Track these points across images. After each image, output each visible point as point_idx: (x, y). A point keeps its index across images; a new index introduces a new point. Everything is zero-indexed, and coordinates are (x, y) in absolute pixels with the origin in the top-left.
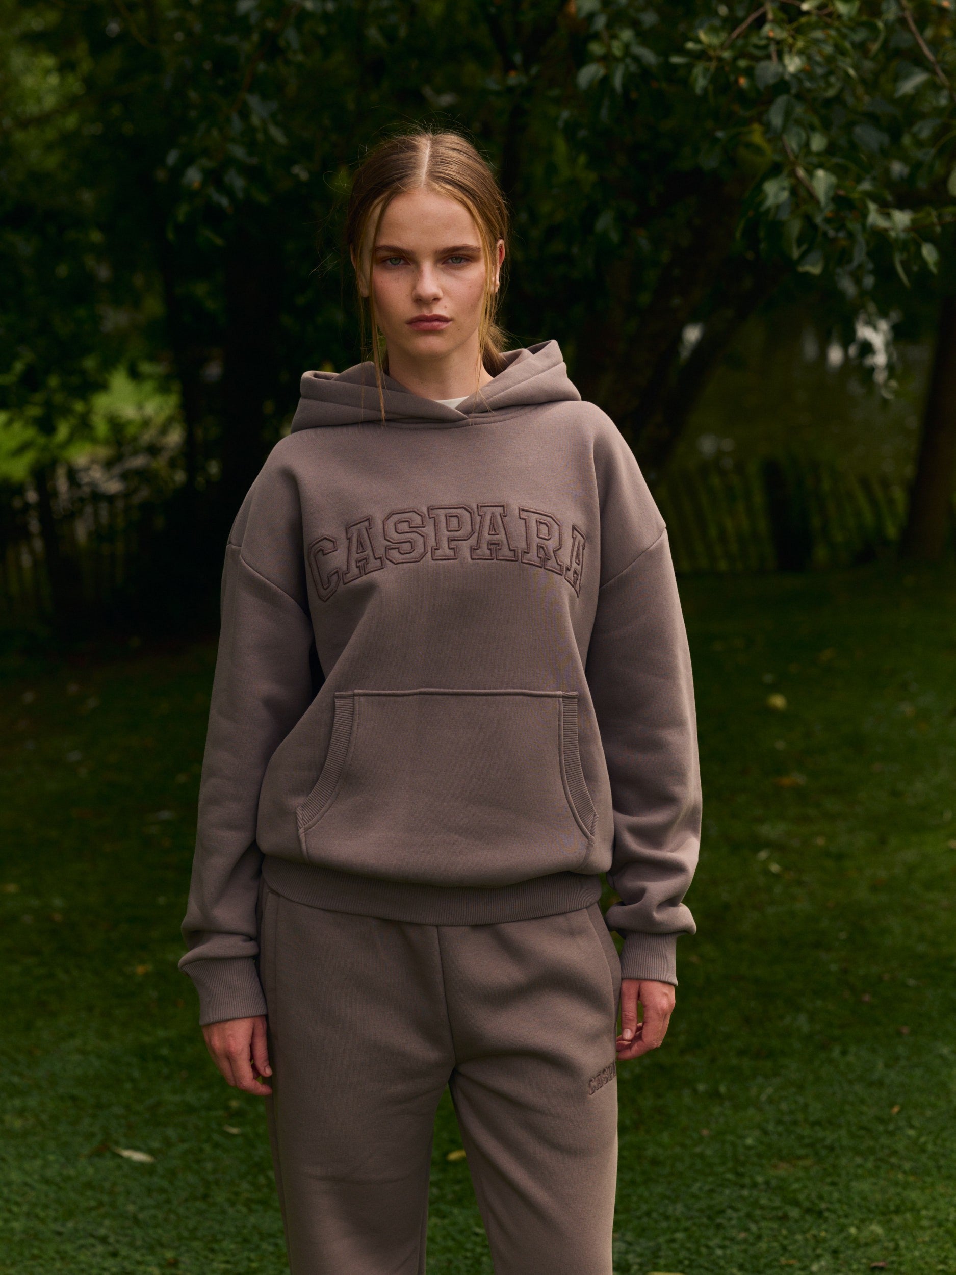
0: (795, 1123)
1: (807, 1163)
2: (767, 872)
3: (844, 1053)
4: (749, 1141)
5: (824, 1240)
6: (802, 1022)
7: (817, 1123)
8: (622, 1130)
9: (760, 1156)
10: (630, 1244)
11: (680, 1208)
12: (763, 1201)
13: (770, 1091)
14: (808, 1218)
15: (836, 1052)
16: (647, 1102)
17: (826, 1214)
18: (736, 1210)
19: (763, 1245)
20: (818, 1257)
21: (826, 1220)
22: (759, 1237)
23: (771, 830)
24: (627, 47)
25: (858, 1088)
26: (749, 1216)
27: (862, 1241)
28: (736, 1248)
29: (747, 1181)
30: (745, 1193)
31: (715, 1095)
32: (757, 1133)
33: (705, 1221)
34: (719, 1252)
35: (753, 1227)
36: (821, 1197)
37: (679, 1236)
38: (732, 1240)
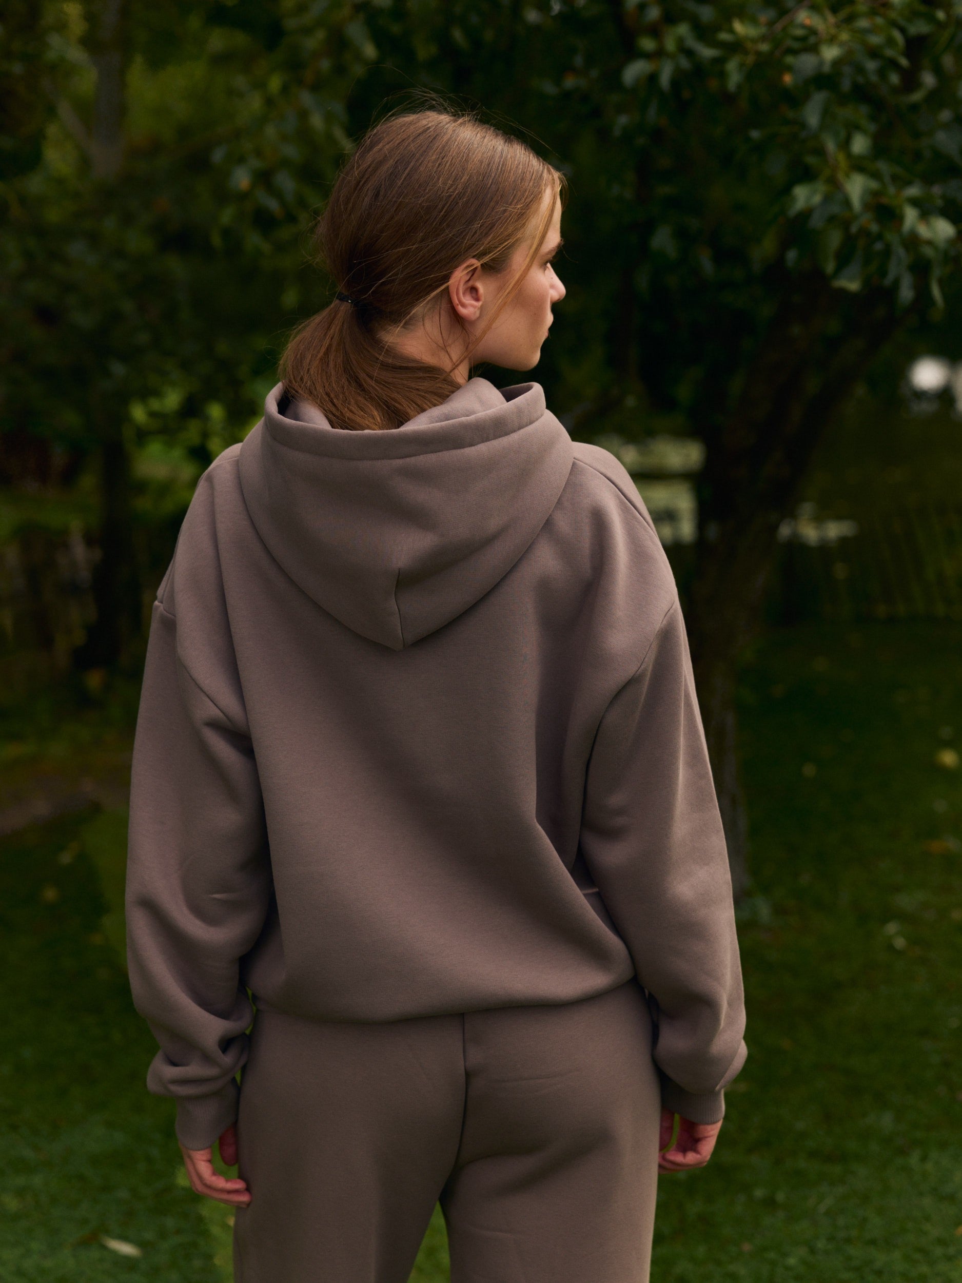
0: (848, 1240)
2: (890, 948)
3: (924, 1159)
4: (792, 1261)
6: (887, 1121)
7: (873, 1242)
8: (658, 1239)
13: (829, 1202)
15: (914, 1159)
16: (694, 1208)
23: (906, 901)
24: (680, 41)
25: (927, 1201)
31: (770, 1203)
32: (803, 1251)
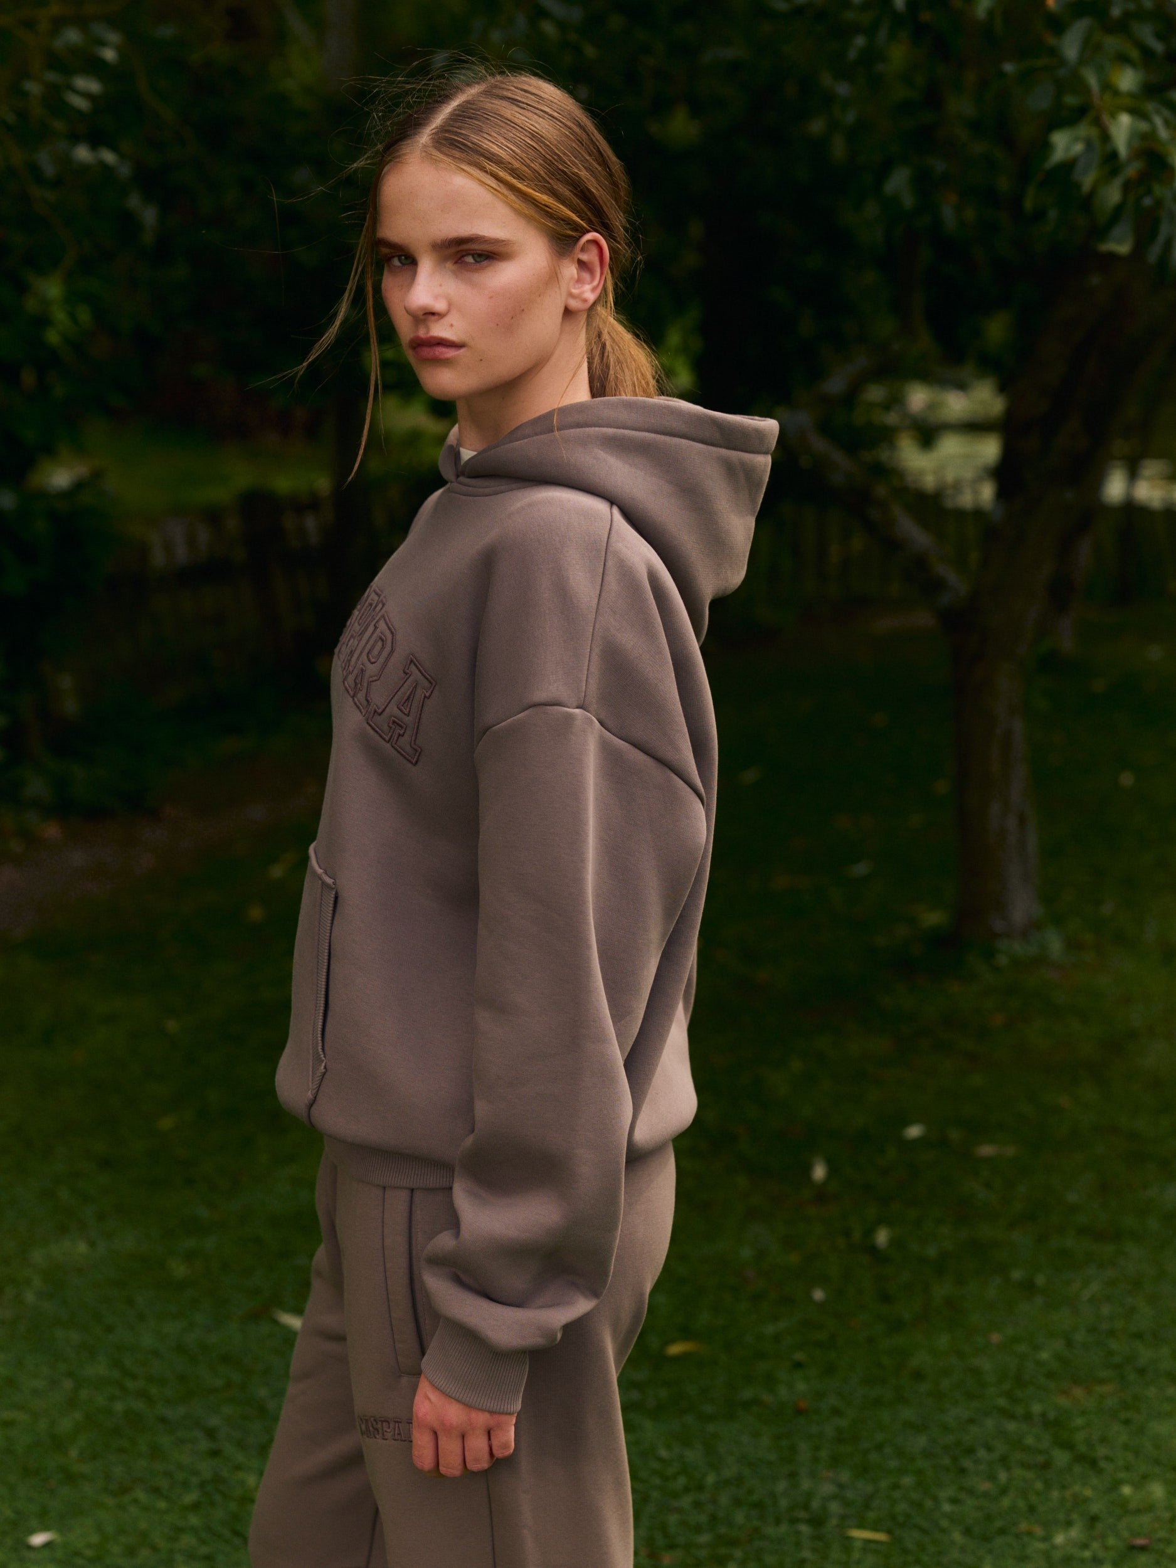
0: (1111, 1333)
1: (1106, 1389)
4: (1044, 1355)
5: (1086, 1500)
7: (1139, 1336)
9: (1050, 1375)
10: (841, 1486)
11: (922, 1441)
12: (1029, 1441)
13: (1094, 1287)
14: (1077, 1469)
16: (942, 1291)
17: (1103, 1464)
18: (989, 1449)
19: (1006, 1502)
20: (1069, 1524)
21: (1100, 1472)
22: (1004, 1491)
26: (1004, 1461)
27: (1133, 1505)
28: (970, 1502)
29: (1019, 1410)
30: (1011, 1427)
31: (1028, 1287)
32: (1058, 1344)
33: (947, 1461)
34: (947, 1507)
35: (1003, 1476)
36: (1103, 1440)
37: (907, 1481)
38: (971, 1492)
